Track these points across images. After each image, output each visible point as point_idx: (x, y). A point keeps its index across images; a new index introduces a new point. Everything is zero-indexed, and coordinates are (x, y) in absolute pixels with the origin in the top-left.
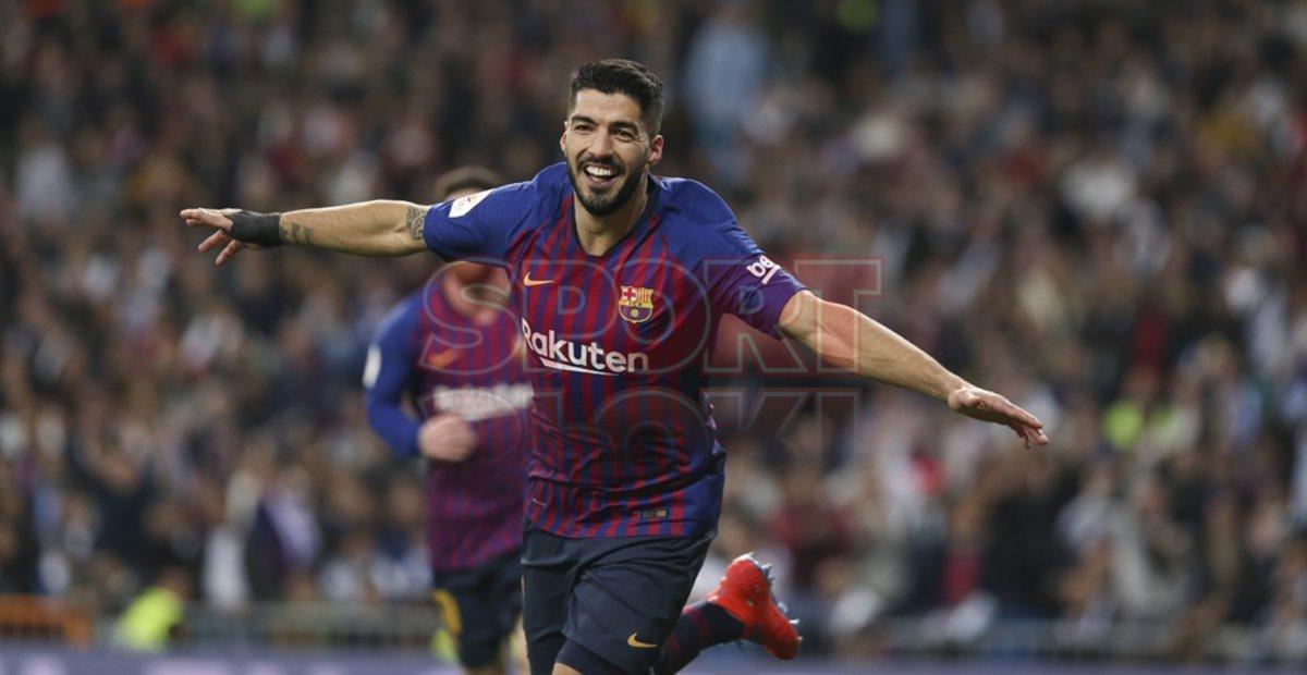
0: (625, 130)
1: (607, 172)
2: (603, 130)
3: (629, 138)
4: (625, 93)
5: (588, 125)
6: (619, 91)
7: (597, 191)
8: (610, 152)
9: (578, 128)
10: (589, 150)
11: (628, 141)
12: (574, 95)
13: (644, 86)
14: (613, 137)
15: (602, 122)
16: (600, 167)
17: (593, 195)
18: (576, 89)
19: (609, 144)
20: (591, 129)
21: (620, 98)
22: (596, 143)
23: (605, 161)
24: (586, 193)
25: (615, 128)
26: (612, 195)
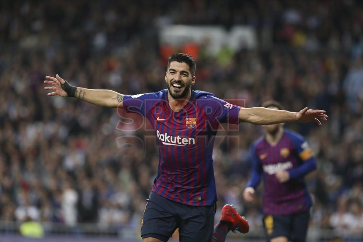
0: (185, 73)
1: (179, 86)
2: (178, 73)
3: (185, 76)
4: (185, 63)
5: (174, 72)
6: (184, 62)
7: (176, 91)
8: (180, 80)
9: (171, 73)
10: (174, 79)
11: (186, 77)
12: (170, 63)
13: (191, 61)
14: (181, 75)
15: (178, 71)
16: (177, 84)
17: (175, 93)
18: (170, 61)
19: (180, 77)
20: (175, 73)
21: (184, 64)
22: (176, 77)
23: (179, 82)
24: (173, 92)
25: (182, 73)
26: (181, 93)
